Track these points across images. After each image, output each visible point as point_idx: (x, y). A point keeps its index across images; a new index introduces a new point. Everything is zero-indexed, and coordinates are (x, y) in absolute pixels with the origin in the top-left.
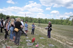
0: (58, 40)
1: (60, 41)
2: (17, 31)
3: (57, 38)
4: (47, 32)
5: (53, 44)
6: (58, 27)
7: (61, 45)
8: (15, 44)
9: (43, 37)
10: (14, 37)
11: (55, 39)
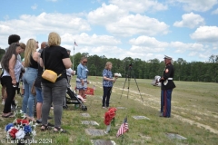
0: (199, 125)
1: (208, 127)
2: (54, 80)
3: (199, 119)
4: (160, 102)
5: (182, 135)
6: (202, 91)
7: (211, 136)
8: (43, 130)
9: (146, 115)
10: (39, 104)
11: (191, 122)
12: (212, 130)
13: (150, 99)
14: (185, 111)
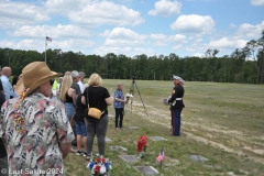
5: (203, 156)
7: (227, 156)
12: (226, 149)
13: (154, 113)
14: (195, 128)
